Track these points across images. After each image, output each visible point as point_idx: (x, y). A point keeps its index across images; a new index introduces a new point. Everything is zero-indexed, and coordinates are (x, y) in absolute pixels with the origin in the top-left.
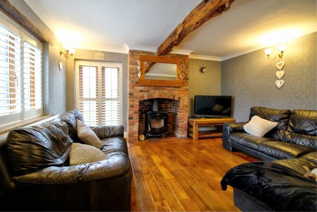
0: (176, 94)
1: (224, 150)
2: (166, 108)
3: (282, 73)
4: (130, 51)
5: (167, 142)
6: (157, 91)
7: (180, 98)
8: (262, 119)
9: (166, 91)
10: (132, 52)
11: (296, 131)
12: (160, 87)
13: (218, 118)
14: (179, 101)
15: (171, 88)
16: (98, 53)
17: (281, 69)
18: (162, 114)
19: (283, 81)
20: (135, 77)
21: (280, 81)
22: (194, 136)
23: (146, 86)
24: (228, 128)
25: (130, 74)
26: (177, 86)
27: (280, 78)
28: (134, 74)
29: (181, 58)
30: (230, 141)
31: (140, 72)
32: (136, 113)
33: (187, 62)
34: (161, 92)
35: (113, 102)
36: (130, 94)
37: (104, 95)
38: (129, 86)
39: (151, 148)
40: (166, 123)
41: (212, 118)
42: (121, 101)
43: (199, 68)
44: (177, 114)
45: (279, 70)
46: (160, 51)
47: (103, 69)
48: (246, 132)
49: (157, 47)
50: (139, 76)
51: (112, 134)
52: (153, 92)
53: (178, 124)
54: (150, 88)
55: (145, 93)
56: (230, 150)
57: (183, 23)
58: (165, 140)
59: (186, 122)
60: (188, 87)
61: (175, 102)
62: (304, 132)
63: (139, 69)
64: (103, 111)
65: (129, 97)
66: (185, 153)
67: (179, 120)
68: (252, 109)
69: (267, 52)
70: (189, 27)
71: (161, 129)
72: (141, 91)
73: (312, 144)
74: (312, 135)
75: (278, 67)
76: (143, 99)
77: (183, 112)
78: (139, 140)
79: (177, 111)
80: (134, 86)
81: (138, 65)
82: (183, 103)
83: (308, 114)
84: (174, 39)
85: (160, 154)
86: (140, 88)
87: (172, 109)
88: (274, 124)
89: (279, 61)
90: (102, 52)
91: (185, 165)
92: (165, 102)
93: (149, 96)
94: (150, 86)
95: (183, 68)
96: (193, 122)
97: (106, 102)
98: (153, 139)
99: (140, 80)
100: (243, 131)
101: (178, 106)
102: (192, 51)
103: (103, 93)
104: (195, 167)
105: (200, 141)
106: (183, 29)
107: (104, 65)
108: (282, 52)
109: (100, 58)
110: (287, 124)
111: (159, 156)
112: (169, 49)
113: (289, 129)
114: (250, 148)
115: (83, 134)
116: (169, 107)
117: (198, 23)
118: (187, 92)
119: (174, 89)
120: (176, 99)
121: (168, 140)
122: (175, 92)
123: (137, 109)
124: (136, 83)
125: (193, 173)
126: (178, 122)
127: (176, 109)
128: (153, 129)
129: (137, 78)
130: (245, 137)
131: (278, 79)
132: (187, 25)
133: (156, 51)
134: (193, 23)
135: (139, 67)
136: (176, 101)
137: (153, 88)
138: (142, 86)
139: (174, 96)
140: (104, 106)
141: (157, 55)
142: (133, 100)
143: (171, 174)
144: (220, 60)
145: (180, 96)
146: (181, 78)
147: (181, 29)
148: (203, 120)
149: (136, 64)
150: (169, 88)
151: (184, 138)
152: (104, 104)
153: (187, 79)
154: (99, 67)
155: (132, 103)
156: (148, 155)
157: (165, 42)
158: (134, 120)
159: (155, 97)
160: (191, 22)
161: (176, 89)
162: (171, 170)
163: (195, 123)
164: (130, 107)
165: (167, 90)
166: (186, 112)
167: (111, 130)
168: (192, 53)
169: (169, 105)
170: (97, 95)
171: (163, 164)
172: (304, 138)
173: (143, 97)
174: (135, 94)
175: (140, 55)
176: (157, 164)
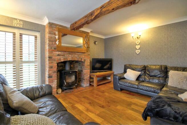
0: (83, 57)
1: (116, 91)
2: (74, 67)
3: (139, 46)
4: (49, 23)
5: (79, 91)
6: (70, 55)
7: (85, 60)
8: (132, 71)
9: (76, 56)
10: (51, 25)
11: (151, 76)
12: (72, 52)
13: (105, 71)
14: (85, 62)
15: (79, 53)
16: (16, 21)
17: (139, 45)
18: (73, 72)
19: (139, 51)
20: (53, 44)
21: (138, 51)
22: (95, 84)
23: (62, 51)
24: (117, 77)
25: (49, 41)
26: (83, 52)
27: (138, 49)
28: (52, 41)
29: (85, 33)
30: (119, 84)
31: (58, 41)
32: (54, 72)
33: (88, 36)
34: (73, 56)
35: (30, 64)
36: (49, 57)
37: (22, 59)
38: (49, 51)
39: (70, 98)
40: (76, 78)
41: (102, 72)
42: (38, 64)
43: (94, 42)
44: (82, 71)
45: (137, 45)
46: (73, 27)
47: (21, 35)
48: (126, 79)
49: (71, 24)
50: (57, 44)
51: (41, 93)
52: (67, 56)
53: (84, 78)
54: (66, 53)
55: (61, 57)
56: (119, 90)
57: (101, 8)
58: (76, 90)
59: (89, 76)
60: (89, 53)
61: (80, 63)
62: (155, 76)
63: (57, 38)
64: (21, 73)
65: (49, 60)
66: (96, 97)
67: (85, 75)
68: (125, 66)
69: (132, 35)
70: (106, 11)
71: (73, 82)
72: (58, 55)
73: (159, 81)
74: (158, 77)
75: (136, 43)
76: (60, 61)
77: (87, 69)
78: (57, 93)
79: (83, 69)
80: (53, 51)
81: (56, 35)
82: (87, 63)
83: (155, 67)
84: (90, 19)
85: (80, 102)
86: (58, 53)
87: (78, 68)
88: (139, 73)
89: (137, 40)
90: (21, 20)
91: (103, 107)
92: (73, 63)
93: (64, 59)
94: (65, 52)
95: (87, 40)
96: (94, 76)
97: (24, 64)
98: (67, 91)
99: (58, 46)
100: (124, 78)
101: (84, 66)
102: (92, 30)
103: (20, 56)
104: (110, 106)
105: (98, 87)
106: (100, 12)
107: (22, 32)
108: (140, 36)
109: (18, 26)
110: (145, 72)
111: (81, 104)
112: (82, 26)
113: (146, 75)
114: (133, 88)
115: (19, 102)
116: (76, 66)
117: (113, 9)
118: (89, 56)
119: (81, 54)
120: (82, 61)
121: (79, 90)
122: (82, 56)
123: (55, 69)
124: (55, 49)
125: (112, 111)
126: (84, 76)
127: (81, 67)
128: (68, 83)
129: (55, 45)
130: (129, 82)
131: (137, 49)
132: (104, 10)
133: (69, 27)
134: (110, 9)
135: (57, 37)
136: (82, 62)
137: (67, 53)
138: (59, 51)
139: (82, 59)
140: (22, 68)
141: (70, 29)
142: (52, 62)
143: (99, 117)
144: (104, 37)
145: (85, 58)
146: (86, 47)
147: (99, 11)
148: (98, 74)
149: (55, 34)
150: (78, 54)
151: (88, 86)
152: (22, 66)
153: (89, 48)
154: (17, 33)
155: (51, 65)
156: (71, 105)
157: (79, 20)
158: (53, 78)
159: (69, 60)
160: (108, 8)
161: (83, 54)
162: (97, 114)
163: (95, 76)
164: (49, 68)
165: (77, 54)
166: (88, 69)
167: (40, 90)
168: (91, 32)
169: (76, 65)
170: (14, 59)
171: (88, 110)
172: (155, 79)
173: (60, 59)
174: (53, 57)
175: (58, 28)
176: (84, 112)
